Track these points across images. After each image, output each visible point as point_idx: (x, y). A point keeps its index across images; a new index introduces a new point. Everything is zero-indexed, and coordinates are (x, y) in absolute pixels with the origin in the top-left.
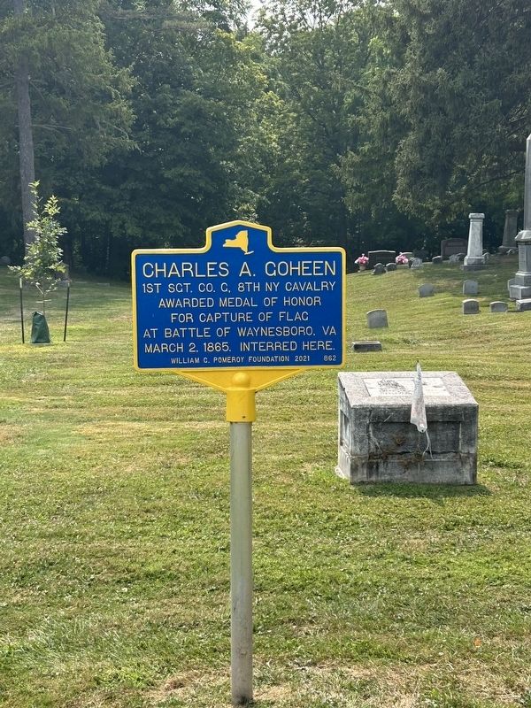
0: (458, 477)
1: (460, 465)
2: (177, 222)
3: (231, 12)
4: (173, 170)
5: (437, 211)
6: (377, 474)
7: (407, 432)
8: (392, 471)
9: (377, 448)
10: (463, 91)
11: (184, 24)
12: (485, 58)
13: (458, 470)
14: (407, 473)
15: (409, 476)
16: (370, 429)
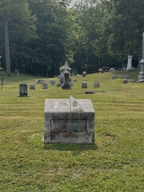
0: (87, 141)
1: (87, 136)
2: (50, 59)
3: (67, 2)
4: (49, 44)
5: (121, 56)
6: (54, 139)
7: (66, 123)
8: (61, 139)
9: (54, 129)
10: (126, 21)
11: (52, 4)
12: (133, 12)
13: (87, 138)
14: (66, 139)
15: (67, 140)
16: (52, 121)
